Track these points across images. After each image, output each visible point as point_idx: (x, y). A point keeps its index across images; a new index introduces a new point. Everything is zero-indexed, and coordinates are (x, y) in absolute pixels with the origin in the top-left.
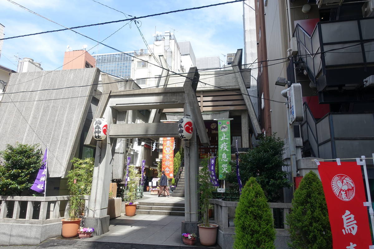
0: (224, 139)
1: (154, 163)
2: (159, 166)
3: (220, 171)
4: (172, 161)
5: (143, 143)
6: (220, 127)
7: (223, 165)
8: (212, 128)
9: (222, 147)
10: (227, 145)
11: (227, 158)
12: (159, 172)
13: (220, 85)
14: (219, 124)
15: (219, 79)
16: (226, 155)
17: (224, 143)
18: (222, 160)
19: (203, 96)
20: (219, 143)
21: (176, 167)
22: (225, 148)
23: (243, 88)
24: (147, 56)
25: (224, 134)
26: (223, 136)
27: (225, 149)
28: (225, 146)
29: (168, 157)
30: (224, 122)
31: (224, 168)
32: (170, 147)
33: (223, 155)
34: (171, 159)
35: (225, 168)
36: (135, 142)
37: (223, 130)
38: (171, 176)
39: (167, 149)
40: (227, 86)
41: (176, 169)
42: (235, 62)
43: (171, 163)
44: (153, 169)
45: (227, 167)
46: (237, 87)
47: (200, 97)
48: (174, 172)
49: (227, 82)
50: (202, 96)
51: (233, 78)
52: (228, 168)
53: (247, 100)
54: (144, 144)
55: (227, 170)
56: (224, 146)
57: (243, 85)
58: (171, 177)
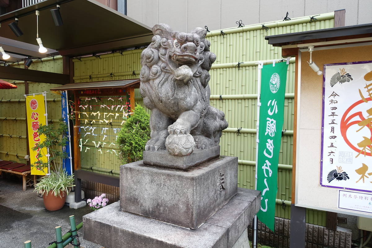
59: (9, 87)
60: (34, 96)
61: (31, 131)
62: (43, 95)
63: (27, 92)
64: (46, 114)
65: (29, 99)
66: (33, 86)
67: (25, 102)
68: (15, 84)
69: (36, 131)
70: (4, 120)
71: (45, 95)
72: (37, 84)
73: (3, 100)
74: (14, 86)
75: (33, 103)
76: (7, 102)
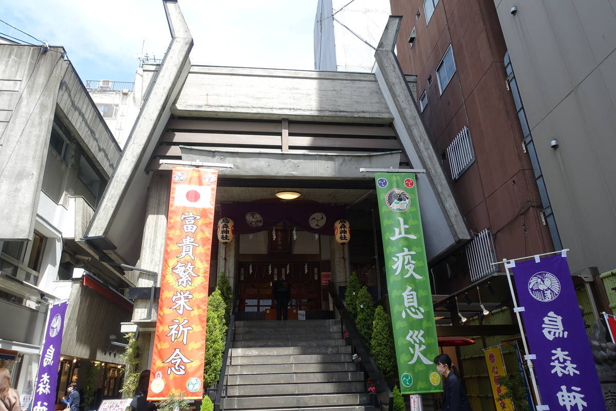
0: (403, 235)
1: (113, 337)
2: (130, 350)
3: (402, 359)
4: (202, 321)
5: (78, 272)
6: (382, 196)
7: (411, 332)
8: (312, 226)
9: (400, 263)
10: (413, 257)
11: (419, 305)
12: (127, 373)
13: (339, 106)
14: (380, 184)
15: (334, 92)
16: (414, 293)
17: (406, 249)
18: (404, 315)
19: (290, 134)
20: (388, 250)
21: (216, 346)
22: (410, 268)
23: (411, 110)
24: (118, 95)
25: (401, 220)
26: (399, 226)
27: (411, 272)
28: (409, 263)
29: (182, 302)
30: (394, 178)
31: (413, 347)
32: (193, 262)
33: (405, 294)
34: (196, 312)
35: (417, 346)
36: (50, 267)
37: (396, 205)
38: (191, 388)
39: (180, 270)
40: (358, 112)
41: (215, 355)
42: (385, 44)
43: (198, 328)
44: (106, 363)
45: (423, 341)
46: (386, 116)
47: (280, 134)
48: (206, 372)
49: (357, 102)
50: (285, 132)
51: (371, 93)
52: (429, 346)
53: (424, 143)
54: (80, 276)
55: (424, 353)
56: (406, 262)
57: (410, 104)
58: (193, 394)
59: (469, 343)
60: (491, 350)
61: (495, 387)
62: (498, 347)
63: (485, 347)
64: (505, 367)
65: (487, 353)
66: (490, 340)
67: (484, 357)
68: (473, 339)
69: (498, 386)
70: (469, 378)
71: (500, 347)
72: (492, 337)
73: (466, 357)
74: (472, 341)
75: (491, 356)
76: (469, 359)
